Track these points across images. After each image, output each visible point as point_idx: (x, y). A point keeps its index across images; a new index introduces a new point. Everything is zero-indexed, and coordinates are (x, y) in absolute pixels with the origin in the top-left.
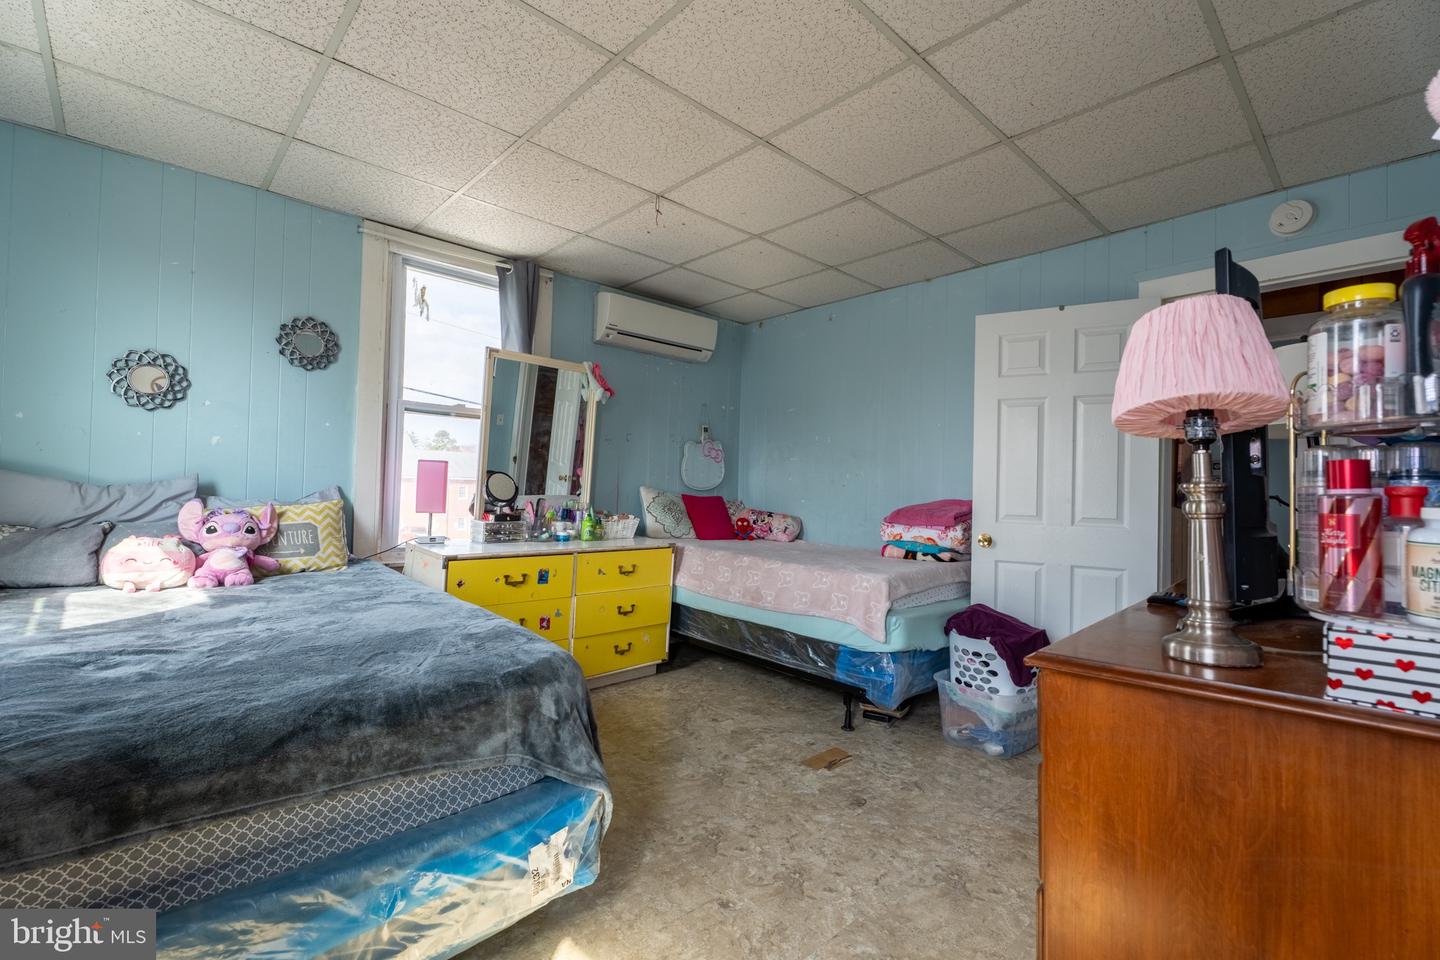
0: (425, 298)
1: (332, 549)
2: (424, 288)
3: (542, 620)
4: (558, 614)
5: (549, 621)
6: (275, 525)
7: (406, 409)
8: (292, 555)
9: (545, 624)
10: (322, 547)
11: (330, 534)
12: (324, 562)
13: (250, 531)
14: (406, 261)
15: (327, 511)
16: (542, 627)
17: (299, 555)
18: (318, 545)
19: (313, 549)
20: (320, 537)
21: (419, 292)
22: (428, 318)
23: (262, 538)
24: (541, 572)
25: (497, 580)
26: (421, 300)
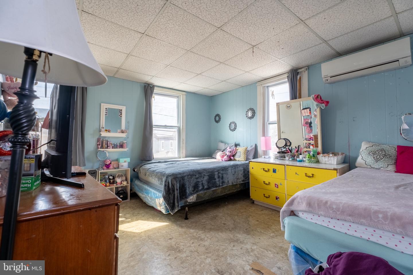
0: (274, 93)
1: (242, 157)
2: (273, 91)
3: (276, 184)
4: (281, 184)
5: (278, 186)
6: (236, 151)
7: (269, 124)
8: (237, 157)
9: (276, 186)
10: (241, 156)
11: (243, 154)
12: (241, 159)
13: (230, 152)
14: (268, 87)
15: (244, 149)
16: (276, 187)
17: (238, 157)
18: (240, 156)
19: (240, 157)
20: (241, 154)
21: (272, 93)
22: (274, 99)
23: (233, 154)
24: (273, 169)
25: (261, 169)
26: (273, 95)
